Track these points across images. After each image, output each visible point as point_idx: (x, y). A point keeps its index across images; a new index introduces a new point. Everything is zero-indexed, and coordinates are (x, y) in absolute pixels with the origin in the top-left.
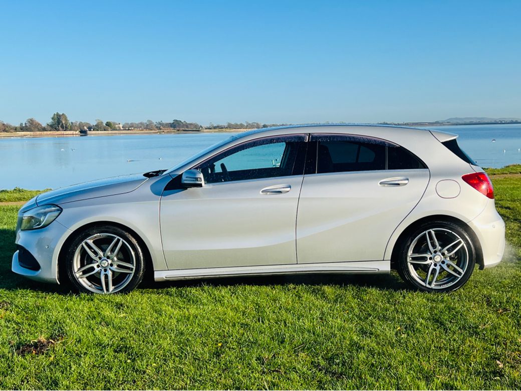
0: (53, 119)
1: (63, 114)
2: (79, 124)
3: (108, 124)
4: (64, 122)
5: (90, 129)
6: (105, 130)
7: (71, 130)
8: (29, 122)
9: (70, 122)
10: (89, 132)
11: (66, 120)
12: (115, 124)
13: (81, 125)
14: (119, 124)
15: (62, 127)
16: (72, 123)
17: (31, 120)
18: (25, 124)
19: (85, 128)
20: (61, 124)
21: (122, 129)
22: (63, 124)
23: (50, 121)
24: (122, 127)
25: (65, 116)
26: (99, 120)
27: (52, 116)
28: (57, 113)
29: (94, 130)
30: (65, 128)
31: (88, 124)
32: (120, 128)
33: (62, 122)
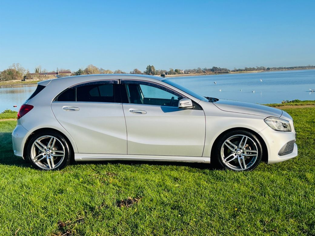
0: (147, 69)
1: (152, 66)
2: (161, 71)
3: (176, 71)
4: (153, 70)
5: (166, 73)
6: (174, 74)
7: (156, 74)
8: (135, 71)
9: (156, 70)
10: (166, 75)
11: (154, 69)
12: (180, 70)
13: (162, 72)
14: (182, 70)
15: (152, 73)
16: (157, 71)
17: (136, 70)
18: (133, 72)
19: (164, 73)
20: (151, 71)
21: (184, 73)
22: (152, 71)
23: (145, 70)
24: (184, 72)
25: (153, 67)
26: (171, 69)
27: (147, 67)
28: (149, 65)
29: (168, 74)
30: (153, 74)
31: (165, 71)
32: (182, 72)
33: (152, 70)
